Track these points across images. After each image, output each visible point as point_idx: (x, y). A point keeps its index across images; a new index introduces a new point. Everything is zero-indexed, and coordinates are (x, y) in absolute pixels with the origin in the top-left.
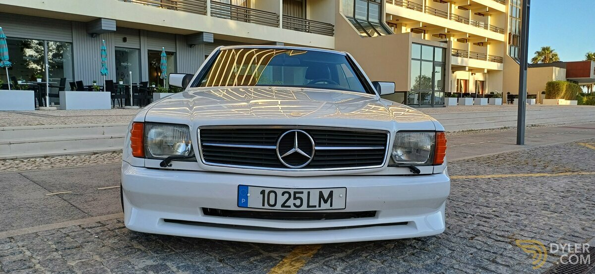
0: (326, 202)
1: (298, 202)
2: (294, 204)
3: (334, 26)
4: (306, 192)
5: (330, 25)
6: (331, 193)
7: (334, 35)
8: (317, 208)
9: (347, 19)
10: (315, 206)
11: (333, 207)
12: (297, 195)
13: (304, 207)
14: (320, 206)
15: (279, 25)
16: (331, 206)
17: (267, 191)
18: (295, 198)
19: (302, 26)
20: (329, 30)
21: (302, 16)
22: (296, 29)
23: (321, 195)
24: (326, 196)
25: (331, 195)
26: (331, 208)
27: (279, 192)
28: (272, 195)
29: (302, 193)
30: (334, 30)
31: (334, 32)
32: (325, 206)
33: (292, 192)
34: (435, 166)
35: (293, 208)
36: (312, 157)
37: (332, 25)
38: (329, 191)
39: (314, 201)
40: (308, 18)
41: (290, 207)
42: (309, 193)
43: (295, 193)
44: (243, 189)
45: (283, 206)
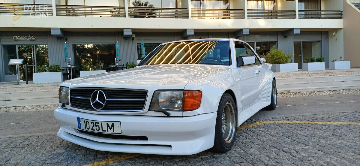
0: (111, 129)
1: (98, 128)
2: (96, 129)
3: (342, 12)
4: (100, 123)
5: (339, 11)
6: (113, 124)
7: (343, 18)
8: (107, 132)
9: (353, 6)
10: (106, 131)
11: (115, 132)
12: (97, 124)
13: (100, 131)
14: (108, 131)
15: (296, 17)
16: (114, 131)
17: (86, 121)
18: (96, 126)
19: (318, 16)
20: (338, 15)
21: (318, 8)
22: (312, 18)
23: (108, 125)
24: (110, 125)
25: (113, 125)
26: (113, 132)
27: (90, 122)
28: (88, 123)
29: (98, 123)
30: (342, 15)
31: (342, 16)
32: (111, 131)
33: (94, 122)
34: (184, 112)
35: (96, 131)
36: (105, 104)
37: (340, 11)
39: (105, 128)
40: (323, 9)
41: (94, 130)
42: (102, 123)
43: (96, 123)
44: (79, 119)
45: (92, 129)
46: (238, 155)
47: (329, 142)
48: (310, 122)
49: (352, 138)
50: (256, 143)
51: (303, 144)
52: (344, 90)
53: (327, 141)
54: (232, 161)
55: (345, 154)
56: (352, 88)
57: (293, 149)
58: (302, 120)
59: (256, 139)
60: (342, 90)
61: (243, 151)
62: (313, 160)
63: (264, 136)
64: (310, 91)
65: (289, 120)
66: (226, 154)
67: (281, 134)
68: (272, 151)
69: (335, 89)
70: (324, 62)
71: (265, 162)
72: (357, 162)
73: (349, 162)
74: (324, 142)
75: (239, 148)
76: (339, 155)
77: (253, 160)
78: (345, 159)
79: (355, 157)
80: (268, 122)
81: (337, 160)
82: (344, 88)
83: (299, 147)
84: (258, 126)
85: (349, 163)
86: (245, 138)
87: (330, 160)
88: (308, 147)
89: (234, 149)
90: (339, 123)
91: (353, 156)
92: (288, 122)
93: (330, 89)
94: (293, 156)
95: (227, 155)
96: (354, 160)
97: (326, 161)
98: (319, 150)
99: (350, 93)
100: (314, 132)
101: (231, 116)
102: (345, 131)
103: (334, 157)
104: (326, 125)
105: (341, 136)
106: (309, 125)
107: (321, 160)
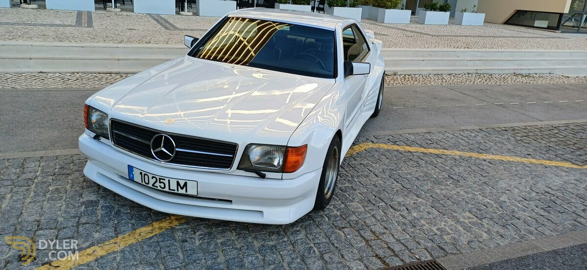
0: (182, 188)
1: (162, 185)
2: (160, 186)
4: (167, 180)
10: (175, 190)
11: (188, 193)
12: (161, 181)
13: (167, 189)
14: (178, 191)
16: (186, 192)
17: (143, 173)
18: (160, 182)
23: (178, 184)
24: (182, 184)
25: (185, 184)
27: (150, 176)
28: (146, 177)
29: (164, 179)
32: (182, 191)
33: (158, 178)
34: (284, 174)
35: (159, 188)
36: (174, 155)
38: (184, 181)
39: (174, 187)
41: (157, 187)
42: (169, 181)
43: (160, 179)
44: (130, 168)
45: (153, 185)
46: (339, 214)
47: (444, 192)
48: (423, 150)
49: (471, 185)
50: (359, 191)
51: (415, 194)
52: (469, 74)
53: (442, 189)
54: (333, 224)
55: (461, 214)
56: (479, 72)
57: (402, 203)
58: (413, 143)
59: (358, 183)
60: (467, 75)
61: (343, 206)
62: (426, 224)
63: (367, 176)
64: (424, 73)
65: (397, 143)
66: (324, 211)
67: (388, 173)
68: (378, 206)
69: (457, 72)
70: (449, 13)
71: (372, 226)
72: (472, 229)
73: (464, 229)
74: (438, 191)
75: (338, 199)
76: (454, 217)
77: (357, 223)
78: (460, 223)
79: (471, 220)
80: (371, 145)
81: (451, 225)
82: (469, 72)
83: (409, 201)
84: (358, 153)
85: (464, 231)
86: (344, 179)
87: (445, 225)
88: (420, 200)
89: (332, 202)
90: (458, 153)
91: (470, 218)
92: (396, 147)
93: (451, 73)
94: (403, 216)
95: (326, 213)
96: (470, 225)
97: (440, 227)
98: (432, 207)
99: (475, 83)
100: (427, 171)
101: (333, 160)
102: (464, 170)
103: (449, 220)
104: (442, 156)
105: (458, 181)
106: (422, 154)
107: (435, 226)
